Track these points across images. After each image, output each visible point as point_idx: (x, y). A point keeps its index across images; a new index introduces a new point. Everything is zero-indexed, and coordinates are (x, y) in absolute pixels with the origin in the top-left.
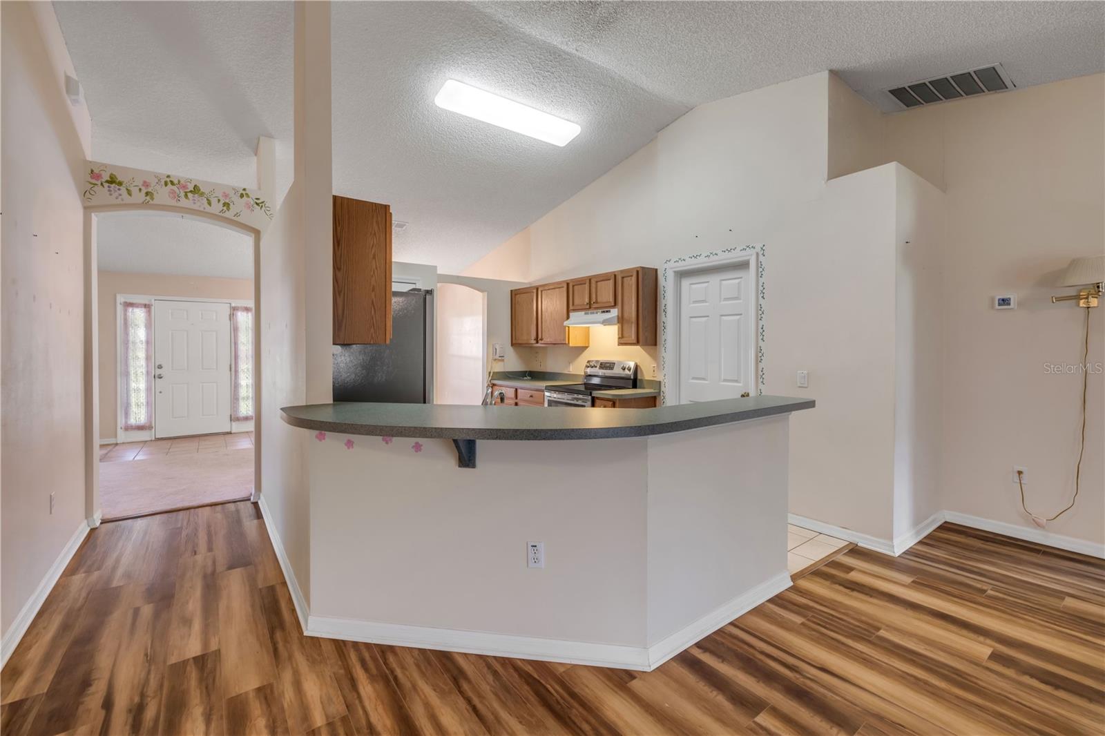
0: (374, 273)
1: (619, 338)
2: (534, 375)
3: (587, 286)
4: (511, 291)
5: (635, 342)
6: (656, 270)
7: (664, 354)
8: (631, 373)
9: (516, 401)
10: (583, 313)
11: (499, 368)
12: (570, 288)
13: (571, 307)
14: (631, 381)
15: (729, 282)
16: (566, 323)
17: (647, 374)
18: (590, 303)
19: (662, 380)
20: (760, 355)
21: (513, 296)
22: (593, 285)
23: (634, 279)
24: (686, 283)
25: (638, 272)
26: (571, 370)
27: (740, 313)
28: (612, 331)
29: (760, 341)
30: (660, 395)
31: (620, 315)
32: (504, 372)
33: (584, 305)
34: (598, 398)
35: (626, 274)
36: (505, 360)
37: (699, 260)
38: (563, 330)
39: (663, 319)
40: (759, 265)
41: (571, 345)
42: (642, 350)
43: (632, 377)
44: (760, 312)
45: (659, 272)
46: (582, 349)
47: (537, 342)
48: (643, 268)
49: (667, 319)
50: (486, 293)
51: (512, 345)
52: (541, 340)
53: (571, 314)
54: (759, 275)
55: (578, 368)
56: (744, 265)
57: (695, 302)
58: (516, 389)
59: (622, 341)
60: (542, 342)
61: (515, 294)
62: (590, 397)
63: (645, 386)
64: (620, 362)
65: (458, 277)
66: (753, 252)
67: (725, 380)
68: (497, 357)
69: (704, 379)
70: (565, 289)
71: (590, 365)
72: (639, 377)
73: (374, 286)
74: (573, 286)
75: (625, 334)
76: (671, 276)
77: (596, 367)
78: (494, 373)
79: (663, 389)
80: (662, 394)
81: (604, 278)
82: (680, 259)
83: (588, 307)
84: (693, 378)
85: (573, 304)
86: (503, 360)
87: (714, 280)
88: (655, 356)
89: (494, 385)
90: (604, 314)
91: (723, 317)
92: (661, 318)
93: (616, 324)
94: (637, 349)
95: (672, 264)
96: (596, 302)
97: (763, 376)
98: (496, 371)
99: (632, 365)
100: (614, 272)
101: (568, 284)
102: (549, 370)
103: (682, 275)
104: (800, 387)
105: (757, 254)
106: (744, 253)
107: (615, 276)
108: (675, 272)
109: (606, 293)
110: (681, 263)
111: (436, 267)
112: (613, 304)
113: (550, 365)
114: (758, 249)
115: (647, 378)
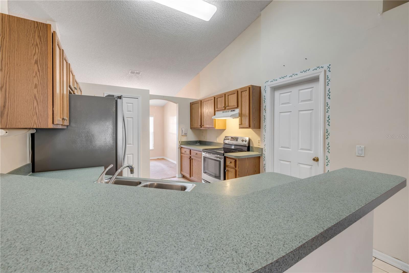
0: (36, 73)
1: (240, 125)
2: (201, 143)
3: (224, 98)
4: (190, 103)
5: (248, 126)
6: (260, 87)
7: (264, 133)
8: (246, 143)
9: (190, 156)
10: (222, 112)
11: (184, 139)
12: (215, 100)
13: (216, 109)
14: (247, 147)
15: (305, 91)
16: (213, 117)
17: (255, 144)
18: (225, 107)
19: (263, 148)
20: (327, 134)
21: (191, 105)
22: (227, 97)
23: (247, 92)
24: (277, 93)
25: (249, 88)
26: (218, 141)
27: (313, 109)
28: (236, 121)
29: (327, 126)
30: (262, 155)
31: (240, 113)
32: (187, 141)
33: (222, 108)
34: (227, 157)
35: (243, 90)
36: (187, 136)
37: (286, 79)
38: (213, 122)
39: (264, 114)
40: (326, 77)
41: (216, 128)
42: (252, 131)
43: (247, 146)
44: (327, 108)
45: (262, 89)
46: (223, 130)
47: (201, 127)
48: (252, 86)
49: (267, 114)
50: (178, 104)
51: (191, 129)
52: (203, 126)
53: (216, 113)
54: (326, 84)
55: (220, 140)
56: (315, 79)
57: (283, 104)
58: (190, 150)
59: (241, 126)
60: (203, 127)
61: (192, 104)
62: (223, 157)
63: (254, 151)
64: (241, 138)
65: (164, 96)
66: (322, 70)
67: (302, 149)
68: (183, 134)
69: (288, 148)
70: (213, 100)
71: (226, 138)
72: (251, 145)
73: (36, 84)
74: (217, 98)
75: (243, 123)
76: (268, 90)
77: (229, 139)
78: (181, 141)
79: (264, 152)
80: (263, 155)
81: (232, 93)
82: (274, 80)
83: (224, 108)
84: (282, 147)
85: (217, 108)
86: (186, 136)
87: (295, 90)
88: (259, 134)
89: (181, 147)
90: (232, 112)
91: (300, 112)
92: (263, 113)
93: (238, 117)
94: (250, 130)
95: (269, 83)
96: (228, 106)
97: (329, 148)
98: (182, 141)
99: (247, 139)
100: (237, 89)
101: (215, 98)
102: (208, 140)
103: (275, 89)
104: (357, 156)
105: (325, 71)
106: (315, 71)
107: (238, 91)
108: (271, 87)
109: (233, 101)
110: (274, 82)
111: (149, 90)
112: (236, 107)
113: (208, 138)
114: (325, 68)
115: (255, 146)
